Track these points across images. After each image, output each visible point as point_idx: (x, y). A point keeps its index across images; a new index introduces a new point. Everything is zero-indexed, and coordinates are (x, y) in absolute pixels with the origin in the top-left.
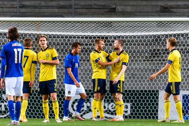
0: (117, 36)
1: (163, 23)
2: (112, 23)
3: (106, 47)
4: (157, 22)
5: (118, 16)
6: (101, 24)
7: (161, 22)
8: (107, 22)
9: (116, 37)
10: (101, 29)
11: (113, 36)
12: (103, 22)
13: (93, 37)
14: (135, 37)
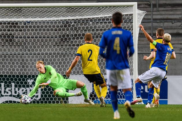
0: (27, 21)
1: (72, 8)
2: (21, 8)
3: (17, 33)
4: (66, 7)
5: (27, 1)
6: (11, 9)
7: (70, 7)
8: (18, 7)
9: (26, 23)
10: (11, 14)
11: (23, 21)
12: (14, 8)
13: (4, 23)
14: (44, 22)
